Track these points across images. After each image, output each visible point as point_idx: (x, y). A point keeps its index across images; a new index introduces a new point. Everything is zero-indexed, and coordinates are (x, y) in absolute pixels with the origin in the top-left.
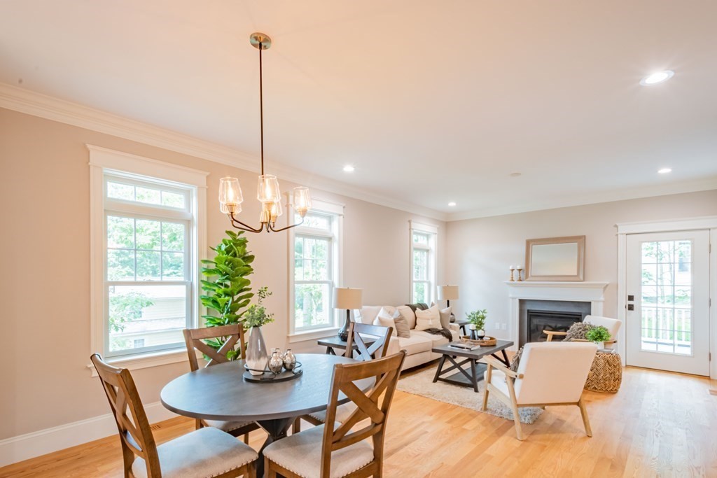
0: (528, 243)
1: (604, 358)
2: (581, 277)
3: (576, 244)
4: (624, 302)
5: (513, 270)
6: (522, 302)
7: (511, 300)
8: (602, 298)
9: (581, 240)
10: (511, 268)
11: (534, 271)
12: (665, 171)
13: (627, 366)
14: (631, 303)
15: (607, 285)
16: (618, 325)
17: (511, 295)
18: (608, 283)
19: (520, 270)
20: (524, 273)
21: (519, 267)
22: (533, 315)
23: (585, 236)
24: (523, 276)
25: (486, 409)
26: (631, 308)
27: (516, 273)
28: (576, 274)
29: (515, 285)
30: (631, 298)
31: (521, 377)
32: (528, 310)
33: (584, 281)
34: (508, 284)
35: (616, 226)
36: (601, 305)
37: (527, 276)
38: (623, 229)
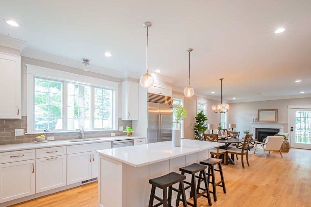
0: (259, 111)
1: (285, 143)
2: (276, 121)
3: (274, 111)
4: (290, 129)
5: (253, 119)
6: (256, 129)
7: (253, 128)
8: (283, 128)
9: (276, 110)
10: (253, 118)
11: (261, 119)
12: (302, 92)
13: (291, 148)
14: (292, 129)
15: (285, 124)
16: (288, 135)
17: (253, 127)
18: (285, 123)
19: (256, 119)
20: (257, 120)
21: (255, 118)
22: (260, 133)
23: (277, 109)
24: (257, 121)
25: (255, 154)
26: (292, 130)
27: (254, 120)
28: (275, 120)
29: (254, 124)
30: (292, 128)
31: (266, 144)
32: (259, 132)
33: (277, 122)
34: (252, 123)
35: (288, 106)
36: (283, 130)
37: (258, 121)
38: (290, 107)
